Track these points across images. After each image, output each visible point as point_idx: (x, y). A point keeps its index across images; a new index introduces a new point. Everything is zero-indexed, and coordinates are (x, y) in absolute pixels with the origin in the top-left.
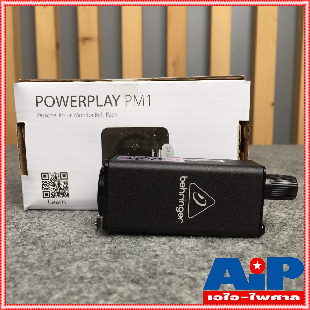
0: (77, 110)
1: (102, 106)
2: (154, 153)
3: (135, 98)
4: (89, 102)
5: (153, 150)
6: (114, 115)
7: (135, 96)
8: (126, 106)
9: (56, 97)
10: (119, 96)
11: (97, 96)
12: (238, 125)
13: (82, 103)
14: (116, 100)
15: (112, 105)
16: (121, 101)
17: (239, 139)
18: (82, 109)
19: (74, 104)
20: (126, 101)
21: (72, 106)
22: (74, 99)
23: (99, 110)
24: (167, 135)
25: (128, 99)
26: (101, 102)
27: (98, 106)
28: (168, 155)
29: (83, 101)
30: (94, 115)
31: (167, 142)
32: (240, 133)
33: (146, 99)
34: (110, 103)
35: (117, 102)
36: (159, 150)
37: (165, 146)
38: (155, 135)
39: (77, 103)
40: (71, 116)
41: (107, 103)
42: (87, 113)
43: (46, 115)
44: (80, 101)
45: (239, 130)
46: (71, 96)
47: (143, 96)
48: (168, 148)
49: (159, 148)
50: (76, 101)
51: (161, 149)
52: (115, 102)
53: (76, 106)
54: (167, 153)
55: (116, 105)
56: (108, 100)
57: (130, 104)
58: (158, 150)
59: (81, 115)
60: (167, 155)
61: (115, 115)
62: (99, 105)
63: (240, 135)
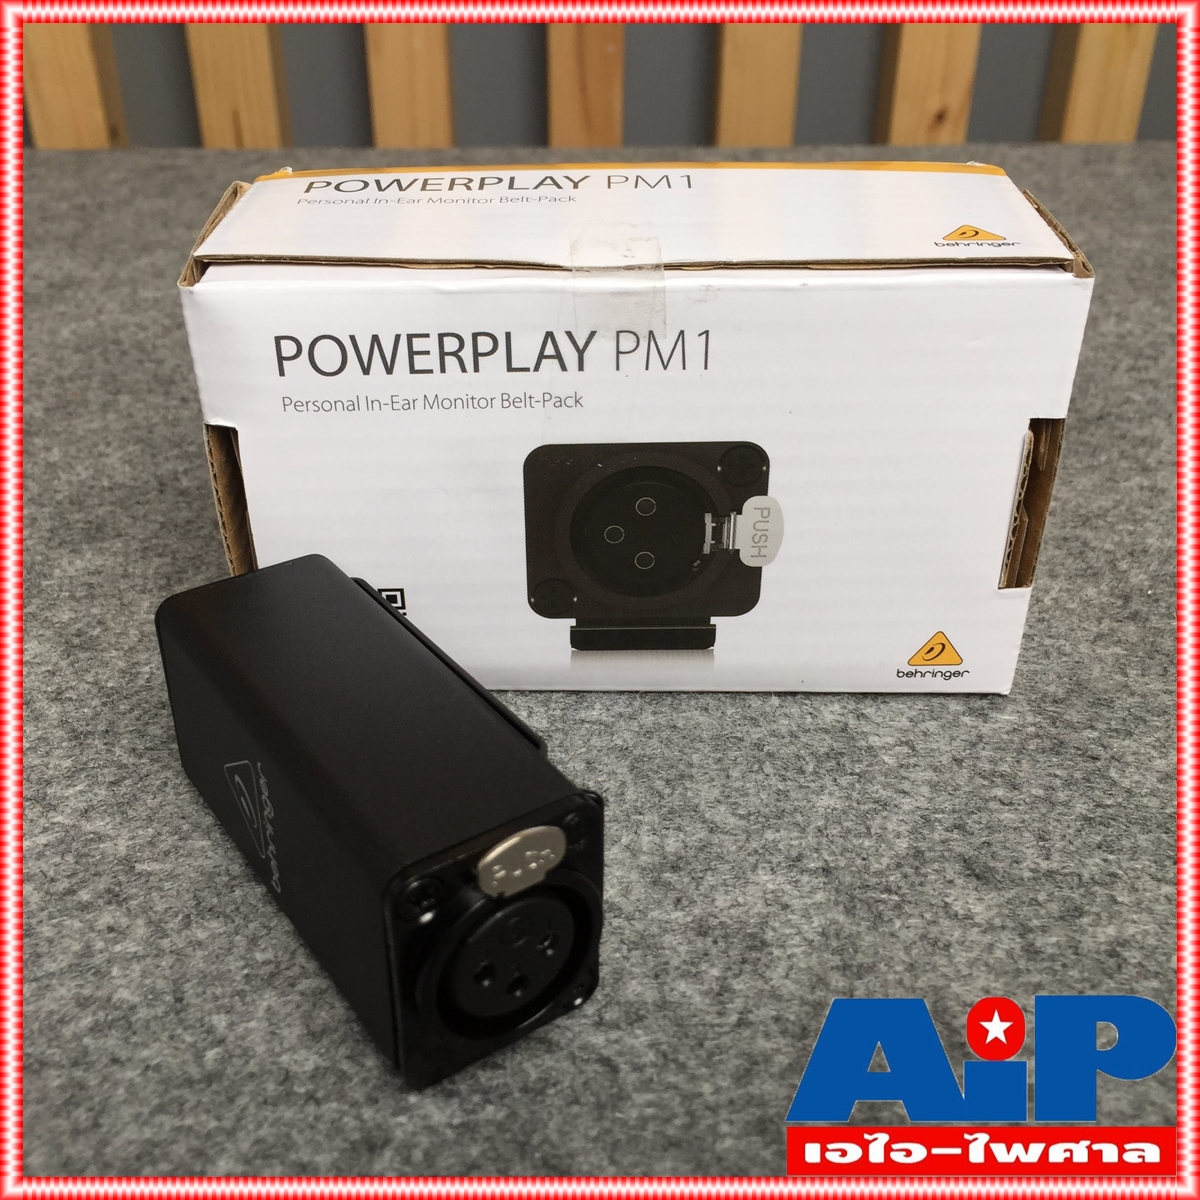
1: (527, 370)
2: (713, 527)
3: (652, 343)
4: (476, 355)
5: (708, 518)
6: (571, 402)
7: (651, 333)
9: (352, 338)
10: (593, 334)
11: (508, 335)
13: (451, 361)
14: (581, 346)
15: (564, 368)
19: (420, 362)
20: (619, 352)
21: (413, 370)
22: (419, 344)
23: (517, 383)
24: (765, 468)
25: (627, 343)
27: (510, 369)
28: (763, 533)
29: (455, 354)
30: (497, 403)
32: (1027, 462)
33: (695, 345)
34: (556, 361)
36: (732, 517)
37: (752, 504)
38: (719, 469)
40: (412, 406)
42: (470, 396)
43: (319, 404)
44: (443, 354)
45: (1025, 453)
47: (682, 332)
48: (762, 509)
49: (732, 511)
50: (427, 353)
51: (740, 513)
52: (576, 355)
53: (431, 371)
54: (758, 526)
55: (581, 368)
56: (549, 350)
58: (725, 516)
59: (447, 404)
60: (759, 533)
61: (577, 401)
62: (514, 366)
63: (1028, 469)
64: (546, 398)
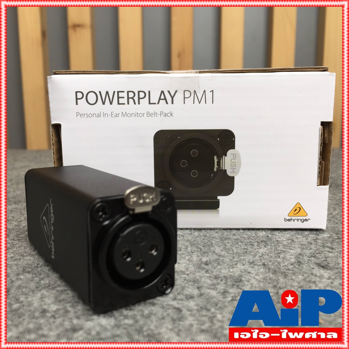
0: (125, 108)
1: (155, 104)
2: (217, 161)
3: (195, 94)
4: (139, 98)
5: (215, 157)
6: (169, 115)
7: (195, 91)
8: (184, 103)
9: (100, 92)
10: (176, 91)
11: (149, 92)
12: (319, 126)
13: (131, 100)
14: (172, 96)
15: (167, 103)
16: (179, 97)
17: (320, 144)
18: (131, 108)
19: (121, 101)
20: (184, 98)
21: (119, 104)
22: (121, 95)
24: (233, 139)
25: (187, 94)
26: (154, 99)
27: (150, 103)
28: (235, 163)
29: (132, 98)
30: (145, 115)
31: (233, 148)
32: (322, 137)
33: (209, 95)
34: (164, 101)
35: (174, 99)
36: (223, 157)
37: (230, 152)
38: (218, 139)
39: (124, 100)
40: (118, 116)
41: (161, 101)
42: (137, 113)
43: (88, 115)
44: (128, 98)
45: (321, 133)
46: (117, 91)
47: (205, 91)
48: (233, 154)
49: (223, 155)
50: (123, 98)
51: (226, 155)
52: (171, 99)
53: (124, 104)
54: (233, 161)
55: (172, 103)
57: (189, 101)
58: (221, 157)
59: (129, 115)
60: (233, 163)
61: (171, 115)
63: (322, 139)
64: (161, 113)
